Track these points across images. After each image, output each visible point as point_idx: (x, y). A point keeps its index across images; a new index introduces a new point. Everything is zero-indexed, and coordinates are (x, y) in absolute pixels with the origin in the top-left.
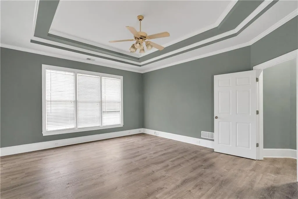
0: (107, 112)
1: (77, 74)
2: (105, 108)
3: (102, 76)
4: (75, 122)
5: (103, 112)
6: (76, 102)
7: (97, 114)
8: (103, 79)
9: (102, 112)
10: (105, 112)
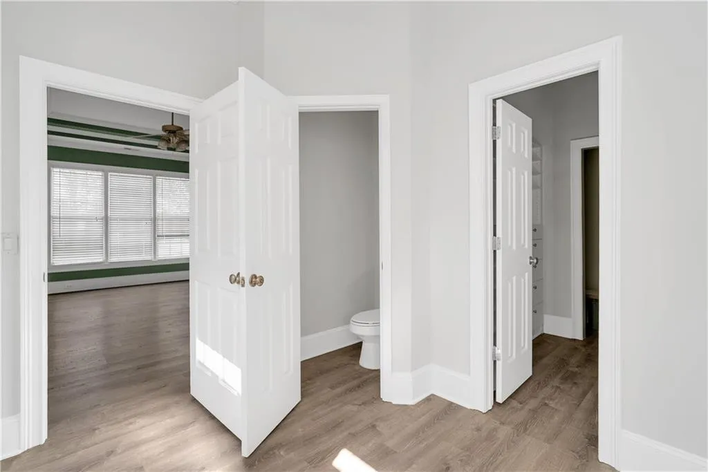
0: (166, 236)
1: (109, 174)
2: (163, 228)
3: (157, 175)
4: (104, 252)
5: (158, 236)
6: (106, 219)
7: (147, 238)
8: (159, 180)
9: (156, 236)
10: (163, 236)
